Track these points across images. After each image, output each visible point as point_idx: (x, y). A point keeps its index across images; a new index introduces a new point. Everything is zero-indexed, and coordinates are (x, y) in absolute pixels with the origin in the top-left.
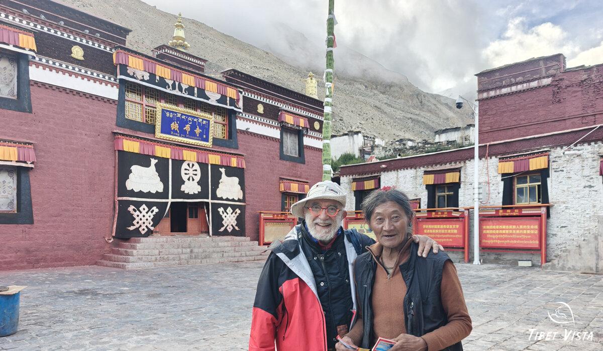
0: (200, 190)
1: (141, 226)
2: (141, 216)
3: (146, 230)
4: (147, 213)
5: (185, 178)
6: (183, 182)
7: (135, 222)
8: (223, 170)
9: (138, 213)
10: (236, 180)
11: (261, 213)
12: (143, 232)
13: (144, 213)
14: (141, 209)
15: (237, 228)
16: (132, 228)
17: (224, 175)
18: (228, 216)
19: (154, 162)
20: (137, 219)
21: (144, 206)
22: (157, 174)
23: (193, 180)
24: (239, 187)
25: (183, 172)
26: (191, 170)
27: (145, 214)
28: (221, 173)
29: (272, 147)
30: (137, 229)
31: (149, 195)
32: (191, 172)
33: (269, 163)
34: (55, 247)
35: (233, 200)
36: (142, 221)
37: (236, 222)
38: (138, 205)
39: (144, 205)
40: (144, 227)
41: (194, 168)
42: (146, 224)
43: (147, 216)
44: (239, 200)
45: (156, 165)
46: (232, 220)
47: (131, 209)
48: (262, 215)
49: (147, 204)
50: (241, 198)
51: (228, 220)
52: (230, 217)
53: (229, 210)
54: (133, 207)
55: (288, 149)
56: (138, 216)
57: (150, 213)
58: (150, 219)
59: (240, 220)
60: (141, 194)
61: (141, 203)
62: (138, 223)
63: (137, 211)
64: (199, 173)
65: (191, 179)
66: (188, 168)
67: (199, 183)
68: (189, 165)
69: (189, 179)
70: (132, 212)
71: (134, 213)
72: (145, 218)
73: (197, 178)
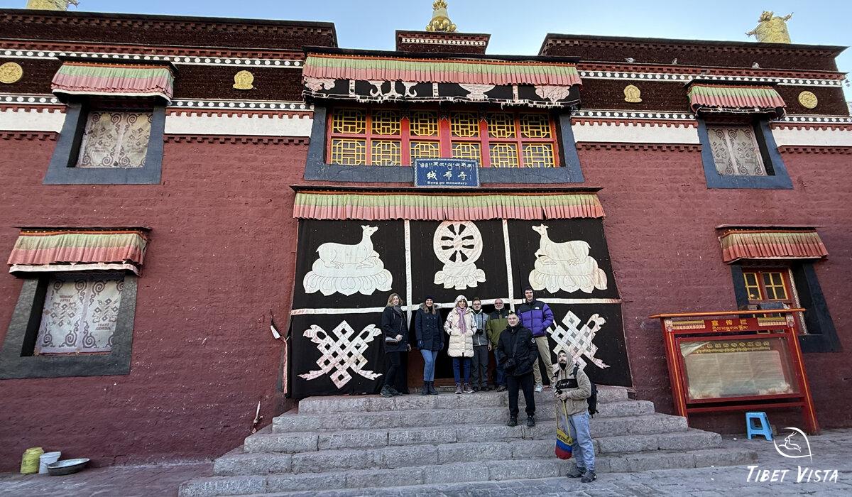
0: (483, 279)
1: (334, 370)
2: (335, 347)
3: (348, 377)
4: (351, 339)
5: (442, 256)
6: (440, 266)
7: (320, 362)
8: (542, 230)
9: (328, 340)
10: (582, 247)
11: (663, 319)
12: (340, 385)
13: (343, 339)
14: (337, 331)
15: (599, 363)
16: (313, 375)
17: (545, 240)
18: (567, 335)
19: (368, 231)
20: (327, 354)
21: (345, 325)
22: (378, 255)
23: (464, 258)
24: (593, 262)
25: (437, 244)
26: (458, 238)
27: (346, 343)
28: (538, 236)
29: (681, 165)
30: (326, 377)
31: (358, 299)
32: (458, 243)
33: (676, 200)
34: (161, 421)
35: (579, 294)
36: (339, 359)
37: (594, 349)
38: (329, 324)
39: (345, 322)
40: (342, 370)
41: (465, 234)
42: (347, 365)
43: (350, 347)
44: (597, 293)
45: (374, 238)
46: (581, 342)
47: (312, 332)
48: (668, 323)
49: (350, 319)
50: (603, 286)
51: (569, 343)
52: (574, 335)
53: (571, 319)
54: (319, 329)
55: (731, 164)
56: (328, 347)
57: (358, 340)
58: (358, 354)
59: (607, 342)
60: (338, 300)
61: (338, 319)
62: (327, 362)
63: (328, 337)
64: (478, 241)
65: (458, 256)
66: (450, 234)
67: (479, 264)
68: (451, 228)
69: (453, 258)
70: (316, 340)
71: (319, 340)
72: (346, 351)
73: (476, 254)
